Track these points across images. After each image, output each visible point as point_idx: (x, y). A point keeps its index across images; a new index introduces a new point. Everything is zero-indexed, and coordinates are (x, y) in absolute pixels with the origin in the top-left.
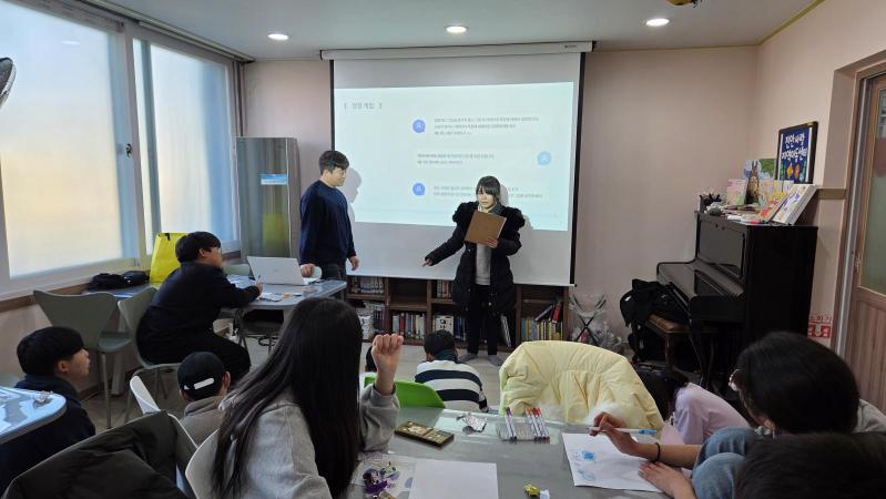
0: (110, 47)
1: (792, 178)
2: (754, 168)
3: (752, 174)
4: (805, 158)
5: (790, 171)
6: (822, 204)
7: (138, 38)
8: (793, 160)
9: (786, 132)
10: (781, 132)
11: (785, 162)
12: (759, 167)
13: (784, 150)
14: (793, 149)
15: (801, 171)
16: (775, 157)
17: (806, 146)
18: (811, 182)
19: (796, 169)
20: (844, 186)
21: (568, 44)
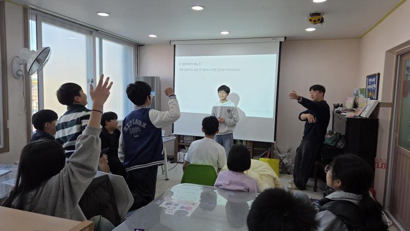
0: (87, 40)
1: (371, 97)
2: (357, 92)
3: (357, 95)
4: (375, 89)
5: (370, 94)
6: (381, 109)
7: (97, 37)
8: (371, 89)
9: (369, 77)
10: (367, 77)
11: (368, 90)
12: (359, 92)
13: (369, 85)
14: (371, 84)
15: (374, 94)
16: (365, 88)
17: (375, 83)
18: (377, 99)
19: (372, 93)
20: (391, 101)
21: (274, 38)
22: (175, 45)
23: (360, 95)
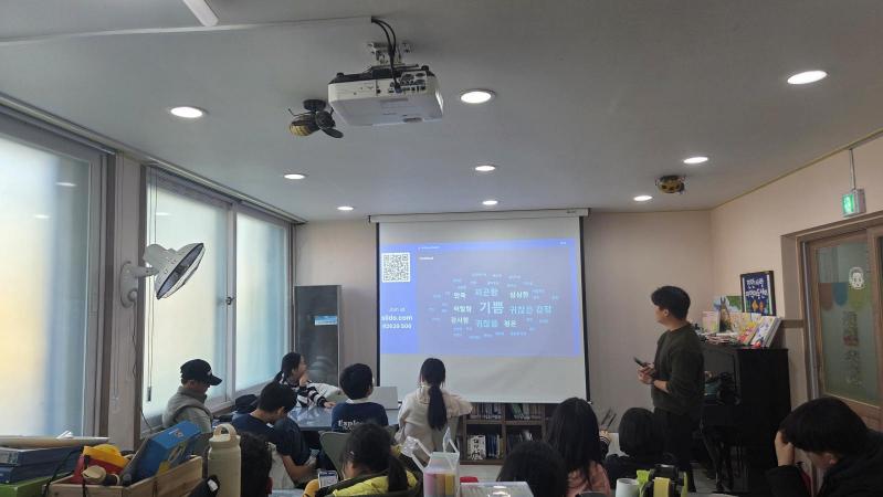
1: (758, 311)
2: (723, 302)
3: (721, 307)
4: (767, 297)
5: (755, 306)
6: (787, 331)
8: (756, 297)
9: (746, 277)
10: (742, 276)
11: (749, 298)
12: (728, 302)
13: (747, 290)
14: (755, 290)
15: (764, 307)
16: (740, 294)
17: (766, 287)
18: (774, 314)
19: (761, 305)
20: (801, 317)
21: (570, 210)
22: (378, 224)
23: (729, 308)
